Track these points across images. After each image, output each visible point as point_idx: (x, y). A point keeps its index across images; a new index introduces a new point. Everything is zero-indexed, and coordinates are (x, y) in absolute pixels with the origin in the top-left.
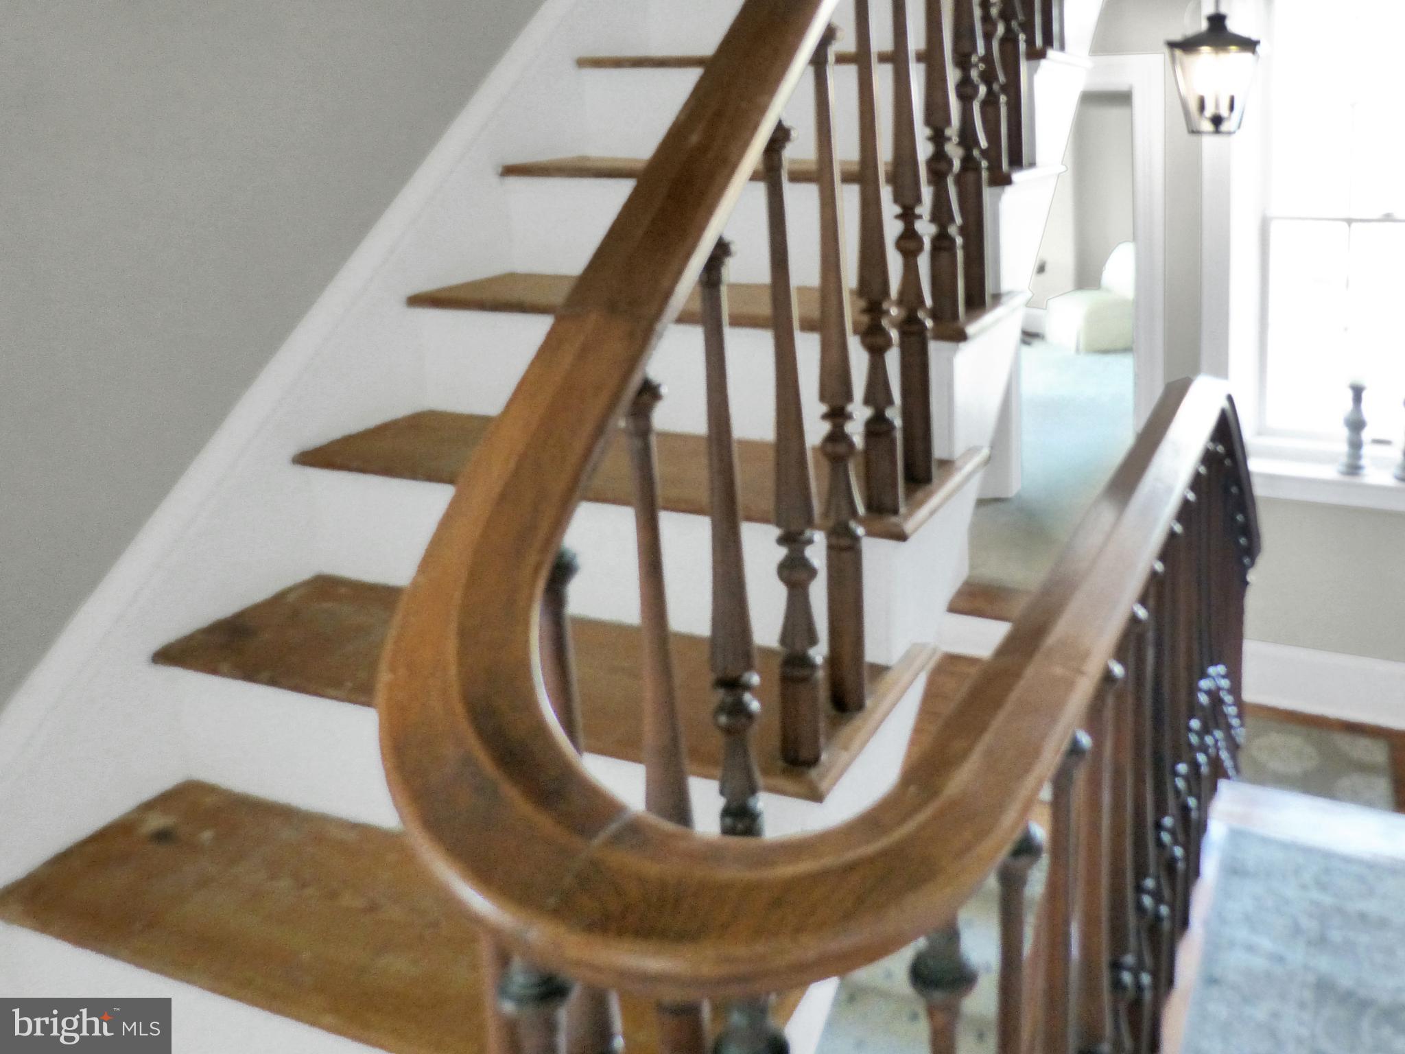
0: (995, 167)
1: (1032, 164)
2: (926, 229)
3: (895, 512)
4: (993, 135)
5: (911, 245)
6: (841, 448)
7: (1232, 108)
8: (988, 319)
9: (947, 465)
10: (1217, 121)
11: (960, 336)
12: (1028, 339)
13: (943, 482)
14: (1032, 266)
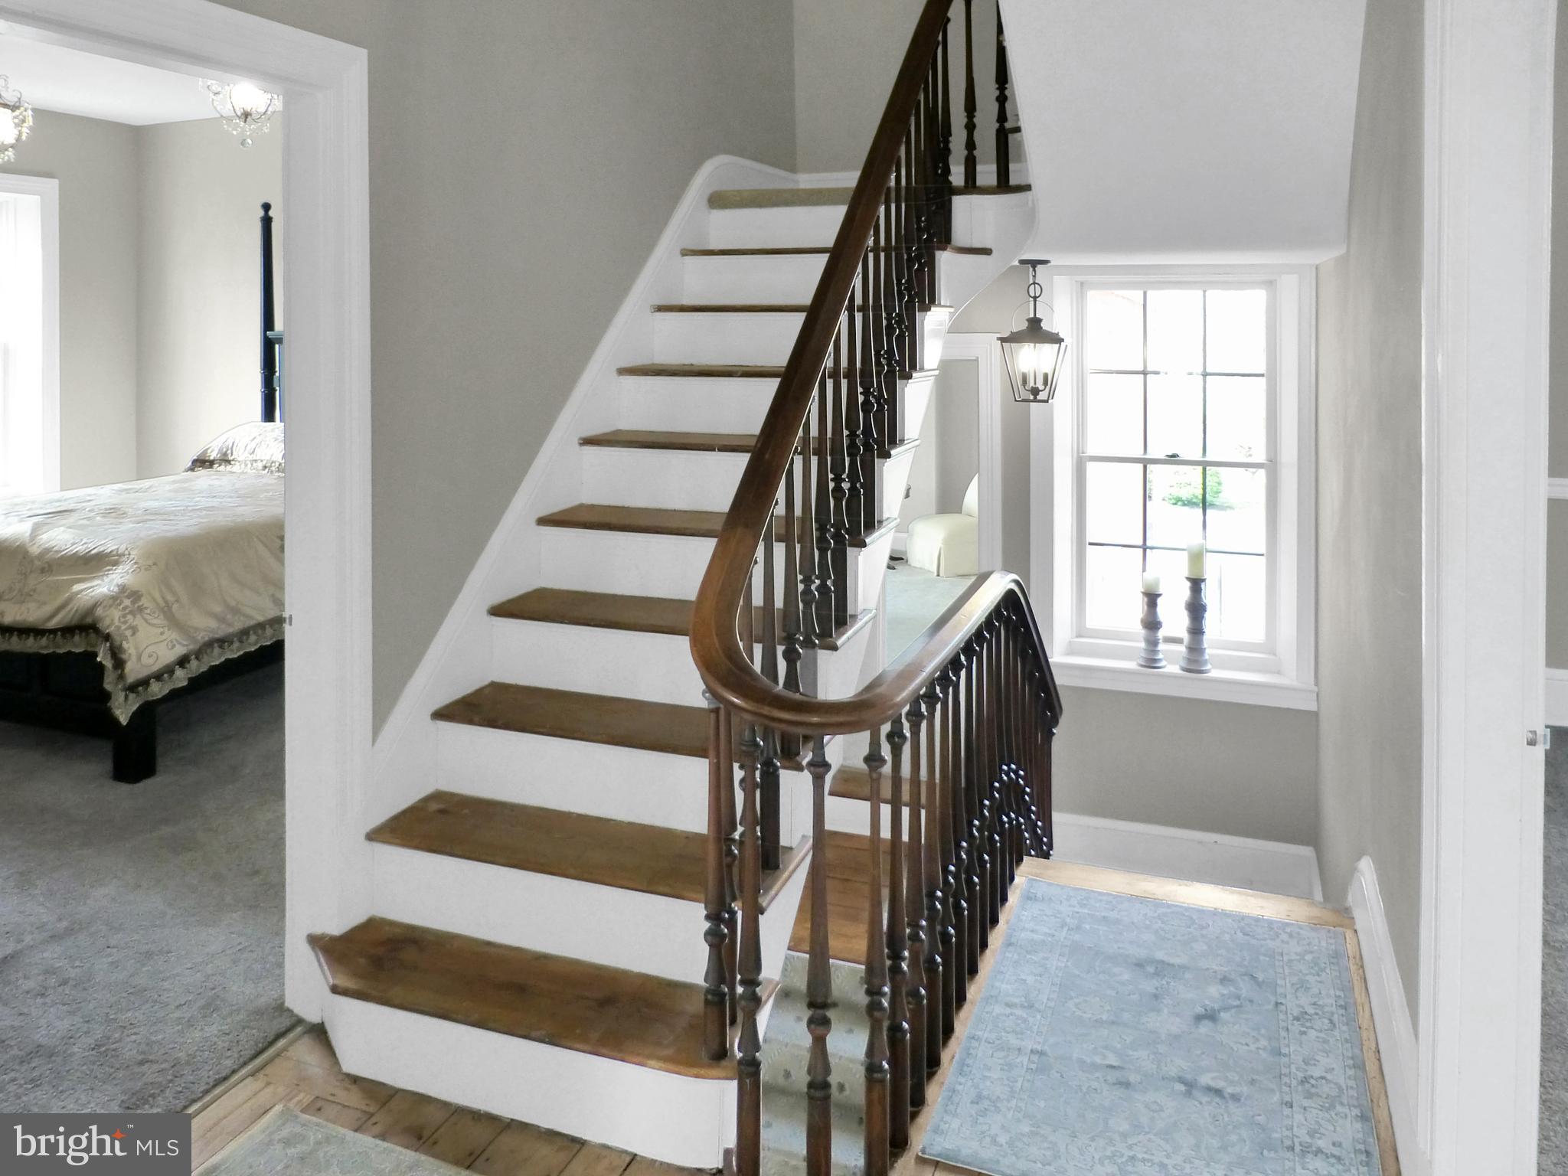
0: (881, 445)
1: (902, 441)
2: (846, 486)
3: (831, 636)
4: (881, 431)
5: (839, 495)
6: (809, 598)
7: (1045, 383)
8: (876, 535)
9: (854, 617)
10: (1035, 391)
11: (862, 545)
12: (893, 563)
13: (852, 626)
14: (903, 493)
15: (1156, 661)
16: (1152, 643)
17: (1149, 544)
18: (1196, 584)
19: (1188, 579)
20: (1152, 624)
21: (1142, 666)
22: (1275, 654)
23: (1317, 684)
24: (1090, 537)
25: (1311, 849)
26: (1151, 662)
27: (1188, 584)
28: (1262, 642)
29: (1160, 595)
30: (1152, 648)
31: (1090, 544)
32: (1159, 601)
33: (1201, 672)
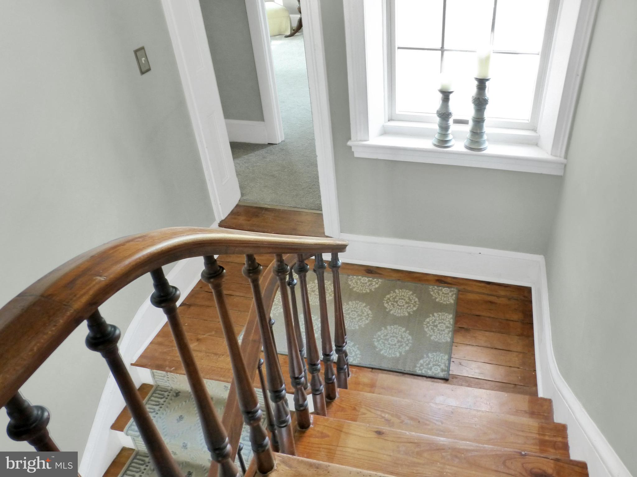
15: (447, 142)
16: (444, 128)
17: (446, 47)
18: (482, 83)
19: (477, 79)
20: (444, 115)
21: (435, 145)
22: (534, 130)
23: (566, 157)
24: (399, 42)
25: (542, 256)
26: (443, 142)
27: (476, 83)
28: (527, 122)
29: (451, 92)
30: (443, 133)
31: (399, 48)
32: (451, 96)
33: (480, 150)
